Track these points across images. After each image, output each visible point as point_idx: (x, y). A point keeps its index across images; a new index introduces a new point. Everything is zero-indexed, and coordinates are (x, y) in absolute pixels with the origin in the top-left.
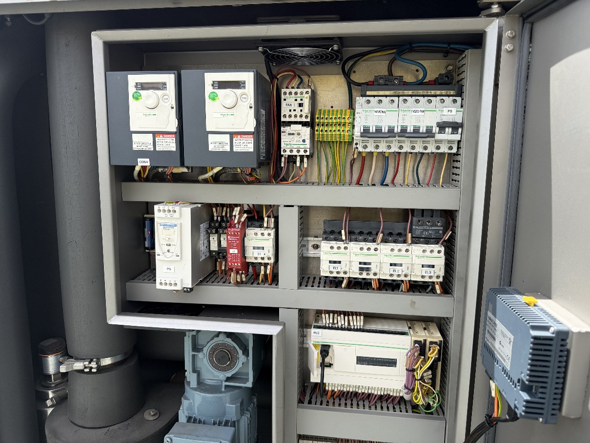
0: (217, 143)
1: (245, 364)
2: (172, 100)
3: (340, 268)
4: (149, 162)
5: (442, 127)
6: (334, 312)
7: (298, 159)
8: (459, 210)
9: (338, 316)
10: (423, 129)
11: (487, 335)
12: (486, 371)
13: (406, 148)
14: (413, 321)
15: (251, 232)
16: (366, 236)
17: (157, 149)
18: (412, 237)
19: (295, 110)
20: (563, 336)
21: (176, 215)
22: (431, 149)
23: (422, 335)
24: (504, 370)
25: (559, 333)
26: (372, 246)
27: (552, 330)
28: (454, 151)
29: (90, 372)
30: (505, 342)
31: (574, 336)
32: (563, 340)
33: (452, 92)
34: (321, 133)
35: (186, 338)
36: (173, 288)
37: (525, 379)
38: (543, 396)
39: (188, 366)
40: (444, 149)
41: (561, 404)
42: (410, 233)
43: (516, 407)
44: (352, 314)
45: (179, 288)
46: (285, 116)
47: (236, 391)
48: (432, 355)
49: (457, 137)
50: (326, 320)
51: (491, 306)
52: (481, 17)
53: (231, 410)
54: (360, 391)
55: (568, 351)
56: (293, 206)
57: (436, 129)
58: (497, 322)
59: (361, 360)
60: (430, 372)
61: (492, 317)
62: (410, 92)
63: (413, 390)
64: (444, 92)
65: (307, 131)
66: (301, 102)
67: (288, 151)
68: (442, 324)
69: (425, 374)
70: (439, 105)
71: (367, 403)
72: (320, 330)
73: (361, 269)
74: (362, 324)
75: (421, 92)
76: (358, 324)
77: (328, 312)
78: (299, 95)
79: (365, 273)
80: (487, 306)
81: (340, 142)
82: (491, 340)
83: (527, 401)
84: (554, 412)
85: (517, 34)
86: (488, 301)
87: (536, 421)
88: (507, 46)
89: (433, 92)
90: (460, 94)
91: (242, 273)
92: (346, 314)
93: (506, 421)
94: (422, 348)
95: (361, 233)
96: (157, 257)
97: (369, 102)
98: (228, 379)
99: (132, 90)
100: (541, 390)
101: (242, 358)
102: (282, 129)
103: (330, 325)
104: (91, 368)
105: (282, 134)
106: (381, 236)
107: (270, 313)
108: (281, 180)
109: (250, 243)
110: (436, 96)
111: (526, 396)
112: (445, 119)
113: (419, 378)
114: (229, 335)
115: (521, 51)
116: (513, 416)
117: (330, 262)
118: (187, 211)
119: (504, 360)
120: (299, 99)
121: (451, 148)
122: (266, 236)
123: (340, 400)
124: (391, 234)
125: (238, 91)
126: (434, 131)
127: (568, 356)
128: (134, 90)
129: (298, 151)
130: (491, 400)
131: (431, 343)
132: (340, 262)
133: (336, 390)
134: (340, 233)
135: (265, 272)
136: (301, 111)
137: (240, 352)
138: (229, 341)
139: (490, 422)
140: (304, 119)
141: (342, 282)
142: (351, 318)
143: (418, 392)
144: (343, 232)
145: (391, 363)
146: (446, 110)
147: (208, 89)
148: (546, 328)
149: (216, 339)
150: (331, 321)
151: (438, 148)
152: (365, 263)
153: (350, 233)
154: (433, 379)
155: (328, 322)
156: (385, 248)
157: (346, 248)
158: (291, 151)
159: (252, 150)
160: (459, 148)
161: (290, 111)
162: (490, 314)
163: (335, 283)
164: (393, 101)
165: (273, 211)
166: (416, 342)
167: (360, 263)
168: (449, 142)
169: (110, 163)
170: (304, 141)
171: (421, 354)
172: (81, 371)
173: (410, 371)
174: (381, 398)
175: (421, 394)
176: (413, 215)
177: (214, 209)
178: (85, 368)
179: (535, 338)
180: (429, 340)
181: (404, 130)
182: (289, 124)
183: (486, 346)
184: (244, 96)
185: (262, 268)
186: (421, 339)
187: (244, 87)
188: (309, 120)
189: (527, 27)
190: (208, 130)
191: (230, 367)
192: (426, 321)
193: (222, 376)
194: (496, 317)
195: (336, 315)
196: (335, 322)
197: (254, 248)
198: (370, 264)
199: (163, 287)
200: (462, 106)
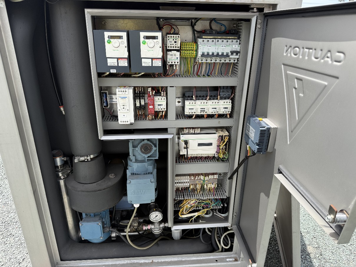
0: (146, 63)
1: (155, 150)
2: (126, 44)
3: (193, 111)
4: (116, 71)
5: (232, 53)
6: (188, 128)
7: (174, 66)
8: (237, 86)
9: (190, 129)
10: (225, 54)
11: (247, 131)
12: (246, 142)
13: (218, 61)
14: (217, 128)
15: (156, 98)
16: (203, 98)
17: (119, 65)
18: (220, 97)
19: (173, 44)
20: (269, 129)
21: (127, 93)
22: (227, 61)
23: (221, 133)
24: (252, 141)
25: (267, 128)
26: (205, 101)
27: (266, 128)
28: (236, 62)
29: (88, 161)
30: (252, 132)
31: (272, 129)
32: (269, 130)
33: (236, 38)
34: (183, 54)
35: (130, 143)
36: (127, 123)
37: (257, 142)
38: (262, 146)
39: (131, 154)
40: (232, 61)
41: (267, 148)
42: (219, 95)
43: (255, 151)
44: (196, 128)
45: (129, 123)
46: (169, 47)
47: (151, 161)
48: (226, 140)
49: (237, 57)
50: (186, 131)
51: (248, 121)
52: (250, 12)
53: (150, 168)
54: (198, 156)
55: (270, 133)
56: (173, 87)
57: (230, 54)
58: (250, 127)
59: (200, 145)
60: (225, 146)
61: (249, 125)
62: (220, 37)
63: (219, 153)
64: (233, 37)
65: (178, 54)
66: (176, 41)
67: (170, 62)
68: (228, 129)
69: (223, 147)
70: (231, 43)
71: (200, 160)
72: (184, 135)
73: (201, 111)
74: (199, 131)
75: (224, 37)
76: (198, 132)
77: (186, 128)
78: (175, 38)
79: (202, 112)
80: (247, 121)
81: (191, 57)
82: (248, 132)
83: (258, 148)
84: (265, 151)
85: (262, 21)
86: (248, 119)
87: (260, 154)
88: (259, 26)
89: (229, 37)
90: (239, 38)
91: (153, 115)
92: (193, 128)
93: (252, 156)
94: (222, 138)
95: (200, 96)
96: (119, 111)
97: (203, 41)
98: (148, 157)
99: (106, 39)
100: (262, 145)
101: (154, 148)
102: (168, 53)
103: (187, 133)
104: (88, 159)
105: (168, 55)
106: (208, 97)
107: (164, 130)
108: (167, 75)
109: (156, 103)
110: (229, 39)
111: (258, 147)
112: (234, 50)
113: (221, 148)
114: (148, 140)
115: (263, 28)
116: (254, 154)
117: (189, 109)
118: (131, 91)
119: (252, 138)
120: (175, 40)
121: (234, 61)
122: (163, 100)
123: (190, 160)
124: (211, 96)
125: (155, 40)
126: (229, 54)
127: (270, 135)
128: (108, 39)
129: (175, 63)
130: (247, 151)
131: (225, 136)
132: (193, 109)
133: (189, 157)
134: (192, 97)
135: (162, 114)
136: (176, 44)
137: (153, 146)
138: (149, 142)
139: (247, 157)
140: (177, 48)
141: (193, 116)
142: (195, 129)
143: (221, 153)
144: (194, 96)
145: (210, 144)
146: (234, 46)
147: (142, 39)
148: (264, 127)
149: (143, 142)
150: (188, 131)
151: (230, 61)
152: (203, 109)
153: (196, 97)
154: (226, 149)
155: (186, 132)
156: (210, 102)
157: (195, 103)
158: (172, 63)
159: (161, 65)
160: (238, 60)
161: (171, 44)
162: (248, 124)
163: (190, 117)
164: (213, 41)
165: (165, 89)
166: (220, 136)
167: (201, 109)
168: (234, 58)
169: (97, 71)
170: (177, 58)
171: (222, 140)
172: (84, 161)
173: (219, 146)
174: (206, 158)
175: (222, 154)
176: (220, 89)
177: (136, 88)
178: (85, 159)
179: (261, 130)
180: (224, 135)
181: (218, 54)
182: (171, 50)
183: (246, 134)
184: (157, 42)
185: (161, 113)
186: (222, 135)
187: (157, 39)
188: (179, 49)
189: (266, 20)
190: (142, 57)
191: (149, 152)
192: (222, 128)
193: (146, 156)
194: (250, 125)
195: (189, 129)
196: (189, 132)
197: (158, 105)
198: (204, 109)
199: (122, 123)
200: (240, 43)
